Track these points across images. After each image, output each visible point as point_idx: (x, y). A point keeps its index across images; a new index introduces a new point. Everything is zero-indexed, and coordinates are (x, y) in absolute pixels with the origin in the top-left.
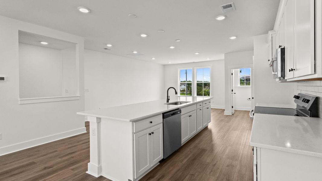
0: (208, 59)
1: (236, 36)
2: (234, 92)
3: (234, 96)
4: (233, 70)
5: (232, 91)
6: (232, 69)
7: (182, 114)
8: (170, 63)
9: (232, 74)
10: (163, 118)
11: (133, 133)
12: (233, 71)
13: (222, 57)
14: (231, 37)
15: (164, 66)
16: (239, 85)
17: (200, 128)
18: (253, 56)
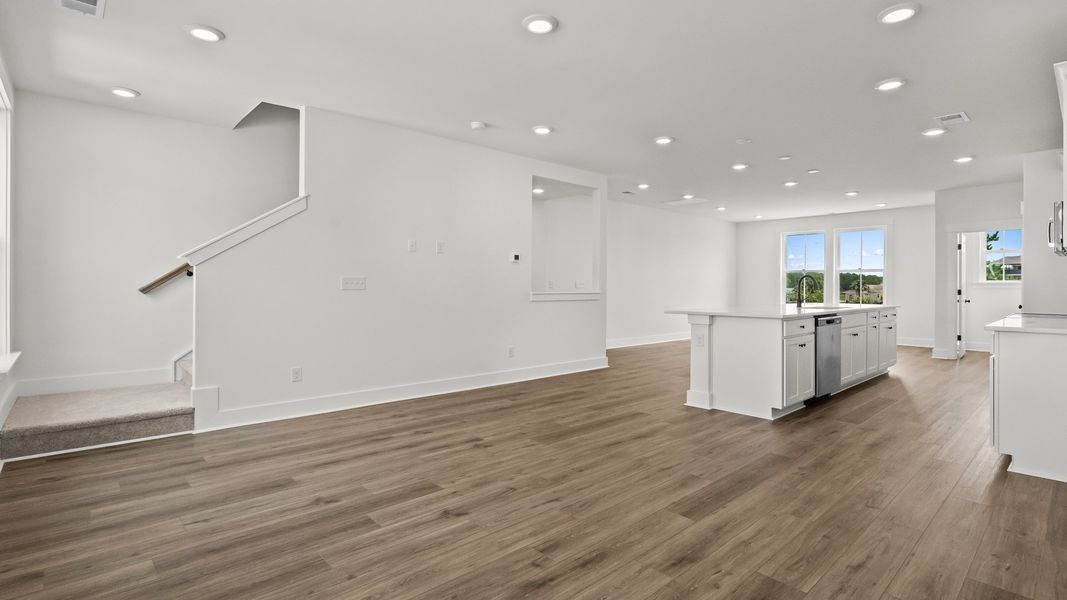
0: (881, 206)
1: (973, 157)
2: (964, 296)
3: (963, 309)
4: (963, 235)
5: (960, 292)
6: (961, 233)
7: (843, 325)
8: (759, 217)
9: (960, 247)
10: (816, 324)
11: (783, 338)
12: (964, 239)
13: (930, 198)
14: (957, 158)
15: (738, 225)
16: (983, 278)
17: (872, 370)
18: (1022, 203)
